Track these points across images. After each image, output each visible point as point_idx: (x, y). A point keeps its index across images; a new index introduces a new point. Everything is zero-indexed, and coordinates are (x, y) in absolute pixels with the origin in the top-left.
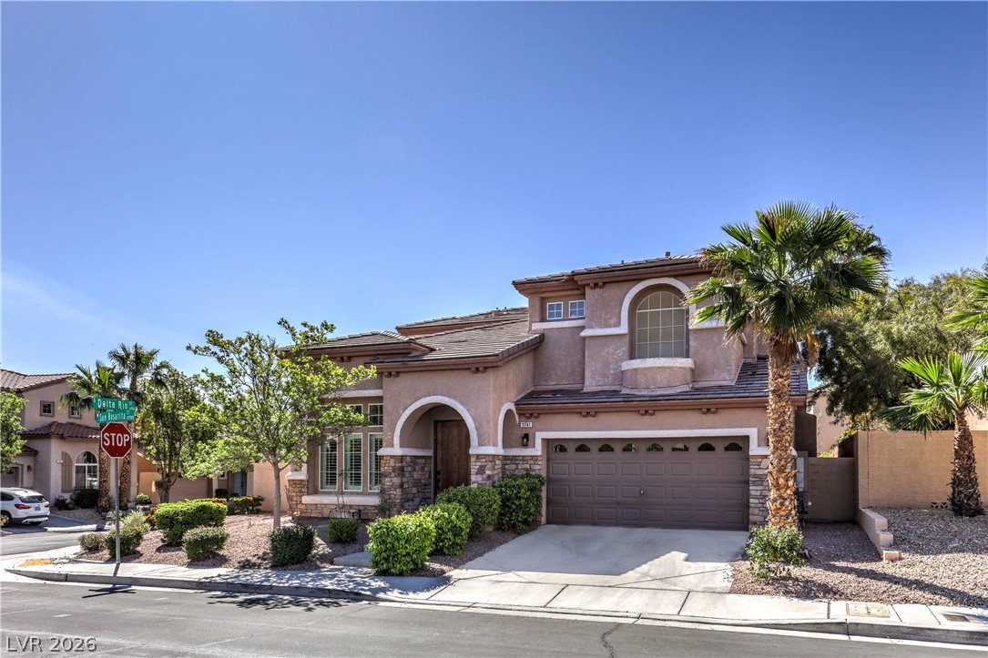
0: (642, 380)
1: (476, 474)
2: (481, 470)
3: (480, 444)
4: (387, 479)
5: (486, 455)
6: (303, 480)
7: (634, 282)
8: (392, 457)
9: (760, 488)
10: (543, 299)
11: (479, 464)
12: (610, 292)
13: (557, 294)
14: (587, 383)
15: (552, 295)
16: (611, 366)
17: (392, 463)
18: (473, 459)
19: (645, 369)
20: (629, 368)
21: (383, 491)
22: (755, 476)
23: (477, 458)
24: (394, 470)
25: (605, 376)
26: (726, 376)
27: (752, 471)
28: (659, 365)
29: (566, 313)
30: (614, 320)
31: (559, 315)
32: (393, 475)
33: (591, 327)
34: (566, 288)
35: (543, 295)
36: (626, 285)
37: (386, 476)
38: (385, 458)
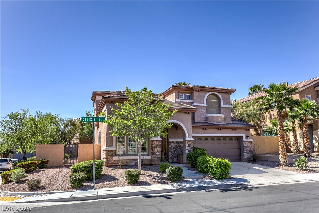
0: (215, 120)
2: (189, 146)
3: (189, 137)
4: (155, 149)
5: (191, 141)
6: (113, 150)
7: (207, 92)
8: (157, 141)
9: (246, 150)
10: (179, 92)
11: (189, 143)
12: (201, 94)
13: (184, 91)
14: (196, 119)
15: (182, 91)
16: (202, 115)
17: (157, 143)
18: (186, 142)
19: (216, 117)
20: (211, 116)
22: (245, 147)
23: (188, 141)
24: (158, 145)
25: (201, 118)
26: (229, 120)
27: (244, 145)
28: (220, 116)
29: (185, 98)
30: (202, 102)
31: (183, 98)
32: (158, 147)
33: (196, 103)
34: (188, 90)
35: (179, 91)
36: (205, 92)
37: (155, 148)
38: (154, 141)
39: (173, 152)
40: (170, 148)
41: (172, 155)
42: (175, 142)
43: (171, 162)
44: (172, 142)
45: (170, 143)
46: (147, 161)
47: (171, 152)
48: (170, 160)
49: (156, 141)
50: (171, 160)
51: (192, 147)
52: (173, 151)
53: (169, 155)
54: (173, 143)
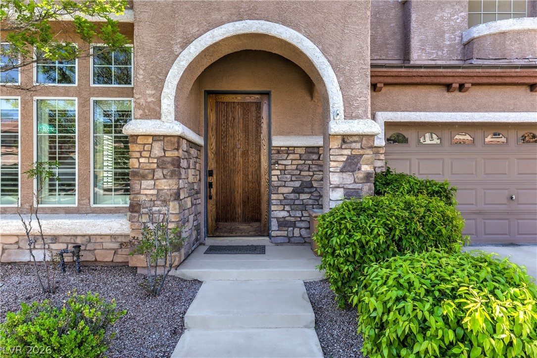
1: (342, 171)
2: (351, 165)
3: (349, 116)
4: (145, 183)
8: (156, 138)
11: (348, 152)
14: (414, 56)
16: (447, 36)
17: (157, 150)
18: (335, 144)
21: (134, 208)
23: (344, 141)
24: (161, 164)
25: (440, 48)
32: (159, 174)
37: (144, 177)
38: (139, 140)
39: (292, 196)
40: (274, 178)
41: (287, 208)
42: (302, 151)
43: (279, 240)
44: (289, 150)
45: (275, 157)
46: (116, 246)
47: (281, 197)
48: (273, 234)
49: (150, 140)
50: (279, 233)
51: (368, 176)
52: (294, 192)
53: (273, 208)
54: (291, 157)
